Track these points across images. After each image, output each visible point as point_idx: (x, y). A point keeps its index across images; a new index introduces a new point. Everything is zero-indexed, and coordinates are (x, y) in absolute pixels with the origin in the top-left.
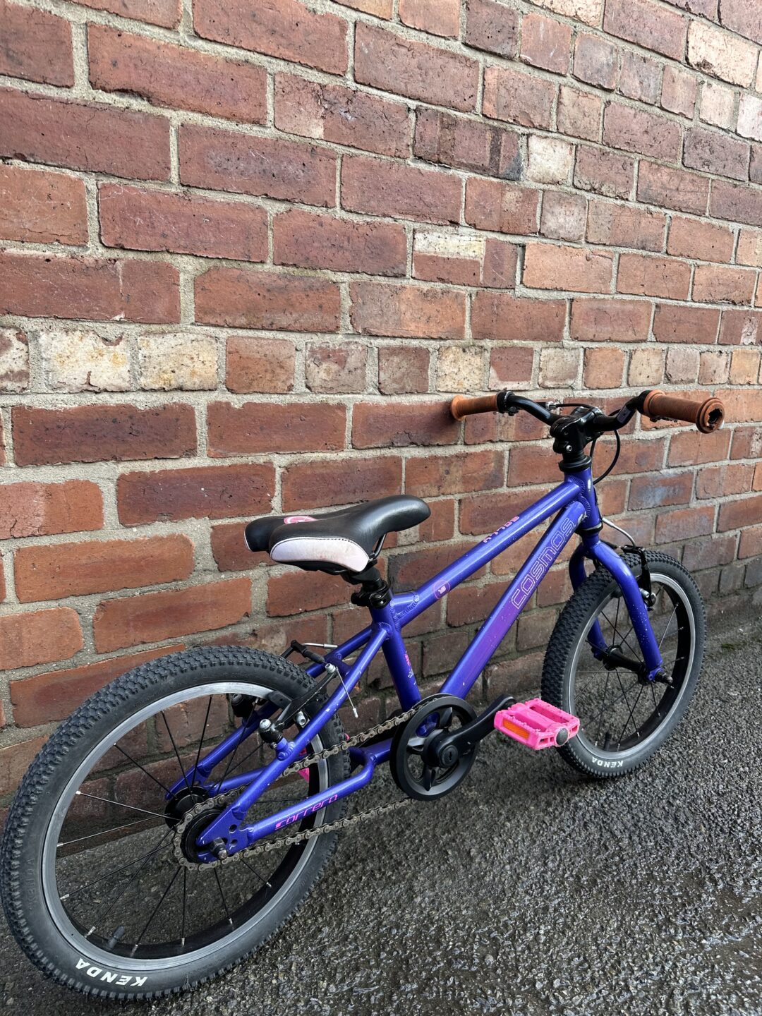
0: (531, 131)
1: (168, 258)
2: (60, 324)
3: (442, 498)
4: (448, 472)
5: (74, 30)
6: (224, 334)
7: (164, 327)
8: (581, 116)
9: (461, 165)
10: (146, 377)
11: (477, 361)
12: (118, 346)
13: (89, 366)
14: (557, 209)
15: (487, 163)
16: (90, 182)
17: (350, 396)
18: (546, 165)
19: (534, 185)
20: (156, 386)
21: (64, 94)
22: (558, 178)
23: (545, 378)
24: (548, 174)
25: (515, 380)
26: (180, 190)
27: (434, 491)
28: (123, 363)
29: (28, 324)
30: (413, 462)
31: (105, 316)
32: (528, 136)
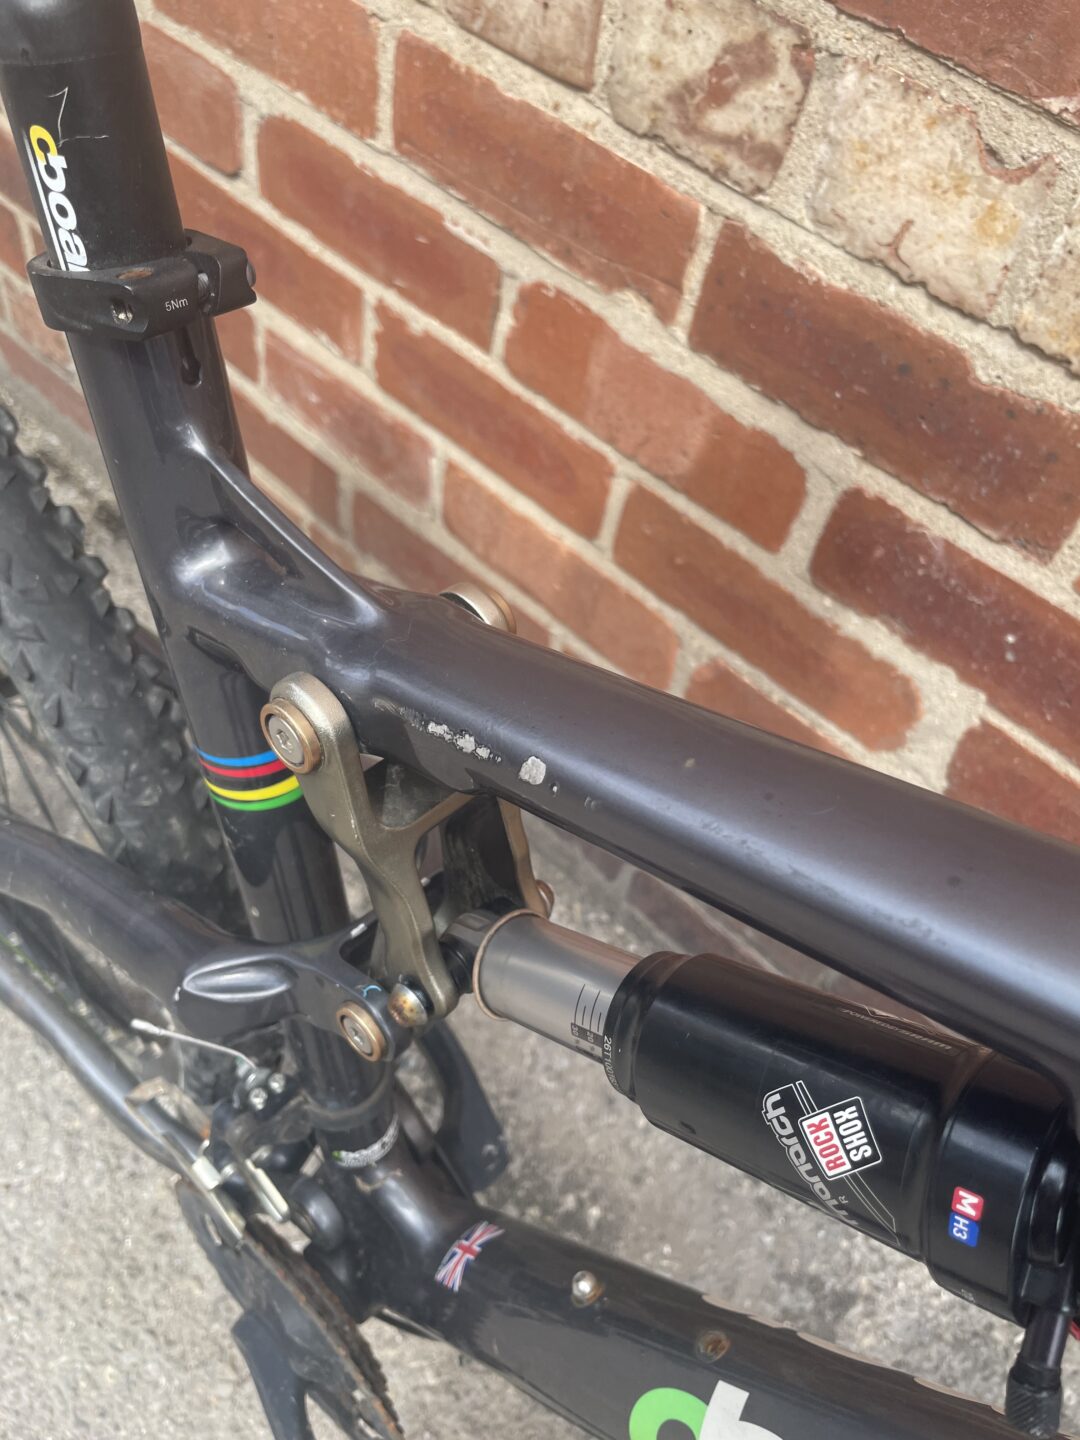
10: (1041, 308)
12: (1012, 188)
20: (1053, 346)
28: (1003, 240)
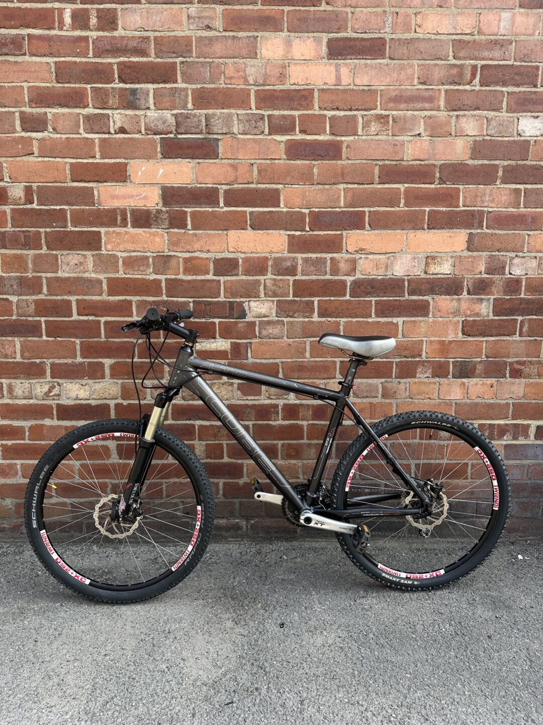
0: (250, 299)
1: (101, 360)
2: (70, 381)
3: (217, 442)
4: (219, 432)
5: (73, 302)
6: (120, 381)
7: (100, 380)
8: (278, 289)
9: (215, 317)
11: (231, 388)
13: (77, 392)
14: (267, 327)
15: (228, 315)
16: (78, 341)
18: (260, 311)
19: (253, 319)
21: (70, 319)
22: (267, 314)
23: (270, 395)
24: (261, 314)
25: (252, 396)
26: (105, 339)
27: (213, 439)
29: (60, 381)
30: (201, 427)
31: (82, 378)
32: (249, 301)
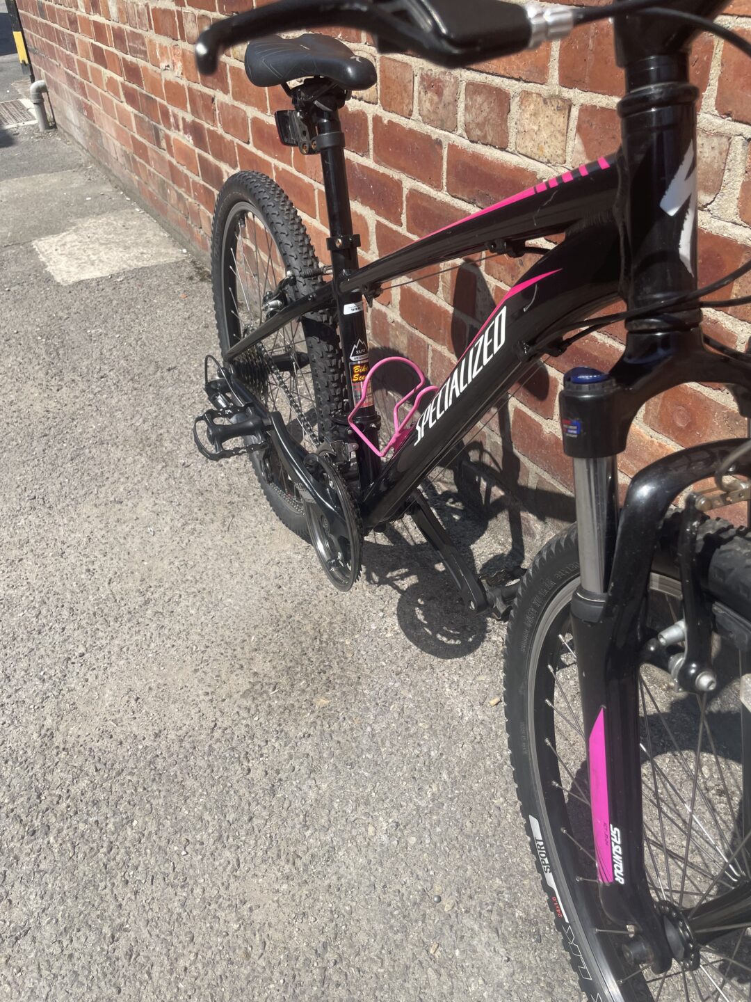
17: (446, 133)
